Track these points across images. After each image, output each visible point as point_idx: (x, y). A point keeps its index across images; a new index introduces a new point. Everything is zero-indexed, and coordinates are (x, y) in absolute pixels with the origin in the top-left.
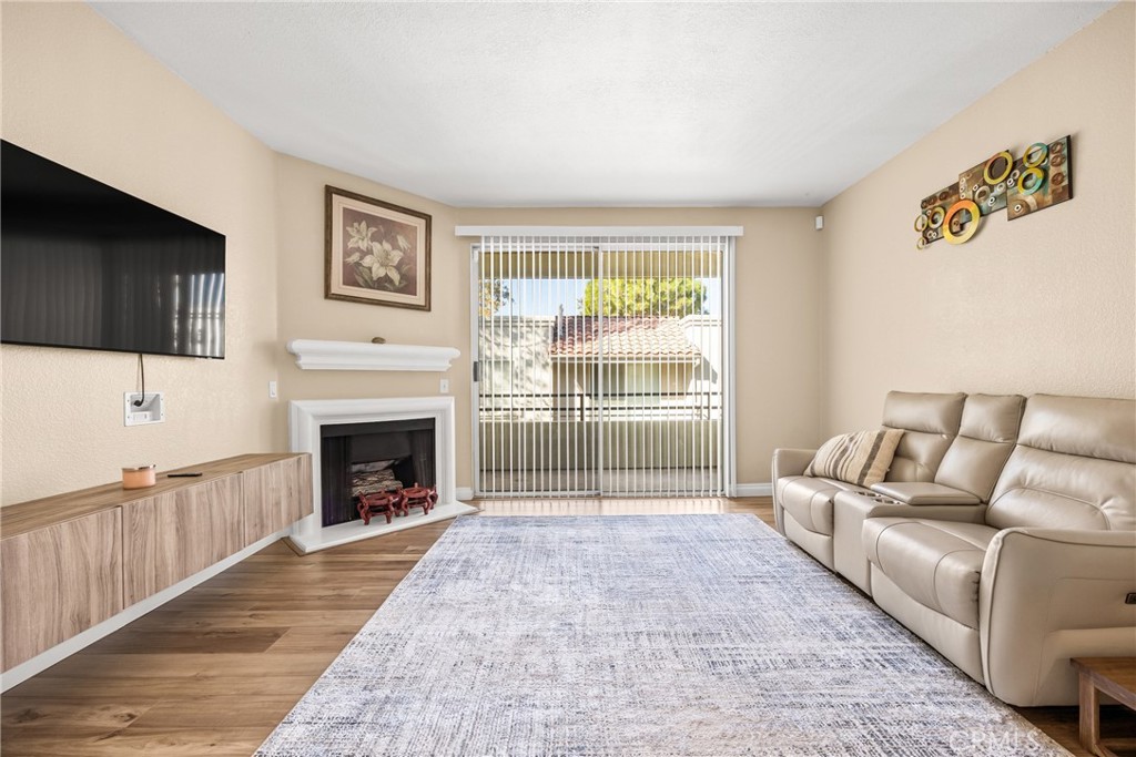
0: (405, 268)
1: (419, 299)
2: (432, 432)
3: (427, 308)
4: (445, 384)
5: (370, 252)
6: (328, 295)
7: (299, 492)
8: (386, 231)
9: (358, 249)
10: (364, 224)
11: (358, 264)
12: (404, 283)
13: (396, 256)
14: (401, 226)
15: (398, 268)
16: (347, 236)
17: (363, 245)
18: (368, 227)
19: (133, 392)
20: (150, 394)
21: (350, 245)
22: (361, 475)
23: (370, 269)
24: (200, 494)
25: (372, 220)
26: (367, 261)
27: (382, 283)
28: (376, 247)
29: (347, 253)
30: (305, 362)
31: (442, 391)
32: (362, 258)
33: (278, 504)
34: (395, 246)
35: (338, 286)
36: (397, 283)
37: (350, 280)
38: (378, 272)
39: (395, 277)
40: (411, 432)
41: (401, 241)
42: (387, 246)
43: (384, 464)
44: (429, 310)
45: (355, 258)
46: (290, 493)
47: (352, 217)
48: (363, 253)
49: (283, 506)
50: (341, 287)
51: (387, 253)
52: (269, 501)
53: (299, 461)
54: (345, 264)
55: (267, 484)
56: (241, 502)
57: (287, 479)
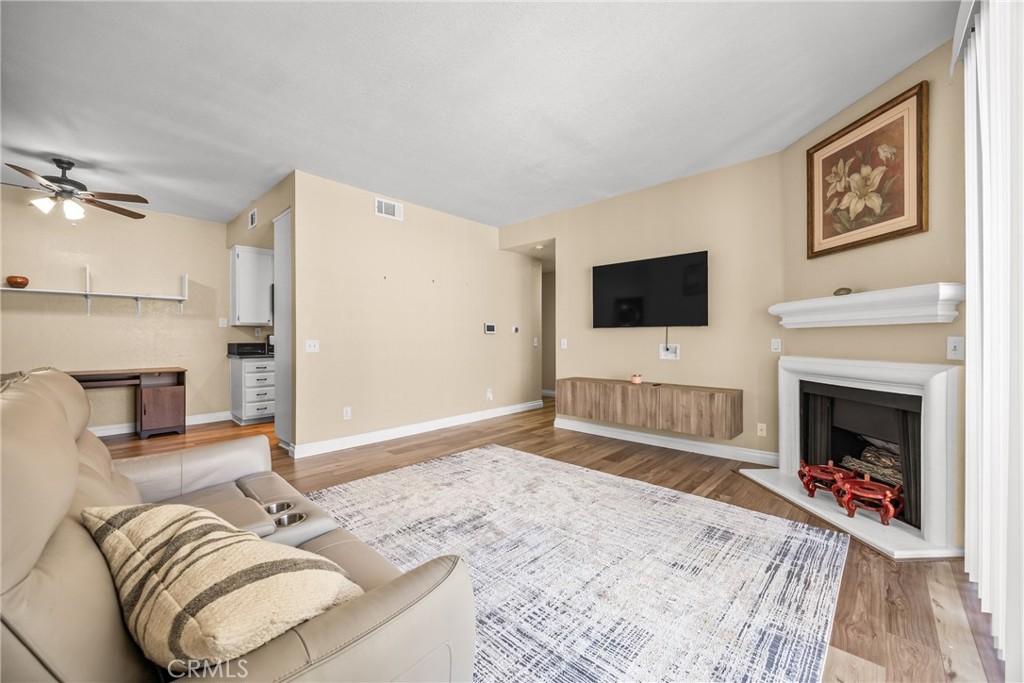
0: (888, 184)
1: (909, 219)
3: (917, 227)
4: (956, 346)
5: (848, 189)
6: (811, 255)
7: (711, 417)
8: (864, 152)
9: (837, 194)
10: (841, 162)
11: (837, 210)
12: (887, 206)
13: (877, 175)
14: (881, 132)
15: (879, 191)
16: (826, 185)
17: (840, 188)
18: (845, 163)
19: (664, 344)
20: (672, 345)
21: (829, 195)
23: (848, 209)
25: (845, 154)
26: (846, 201)
28: (854, 179)
29: (826, 204)
30: (787, 322)
32: (839, 202)
34: (875, 163)
35: (818, 243)
36: (878, 211)
37: (829, 232)
38: (857, 207)
39: (875, 203)
41: (884, 152)
42: (866, 170)
44: (926, 229)
45: (833, 206)
46: (700, 414)
47: (830, 163)
48: (840, 195)
49: (693, 420)
50: (821, 243)
51: (866, 179)
52: (679, 412)
53: (712, 396)
54: (825, 218)
55: (678, 400)
56: (657, 404)
57: (699, 404)
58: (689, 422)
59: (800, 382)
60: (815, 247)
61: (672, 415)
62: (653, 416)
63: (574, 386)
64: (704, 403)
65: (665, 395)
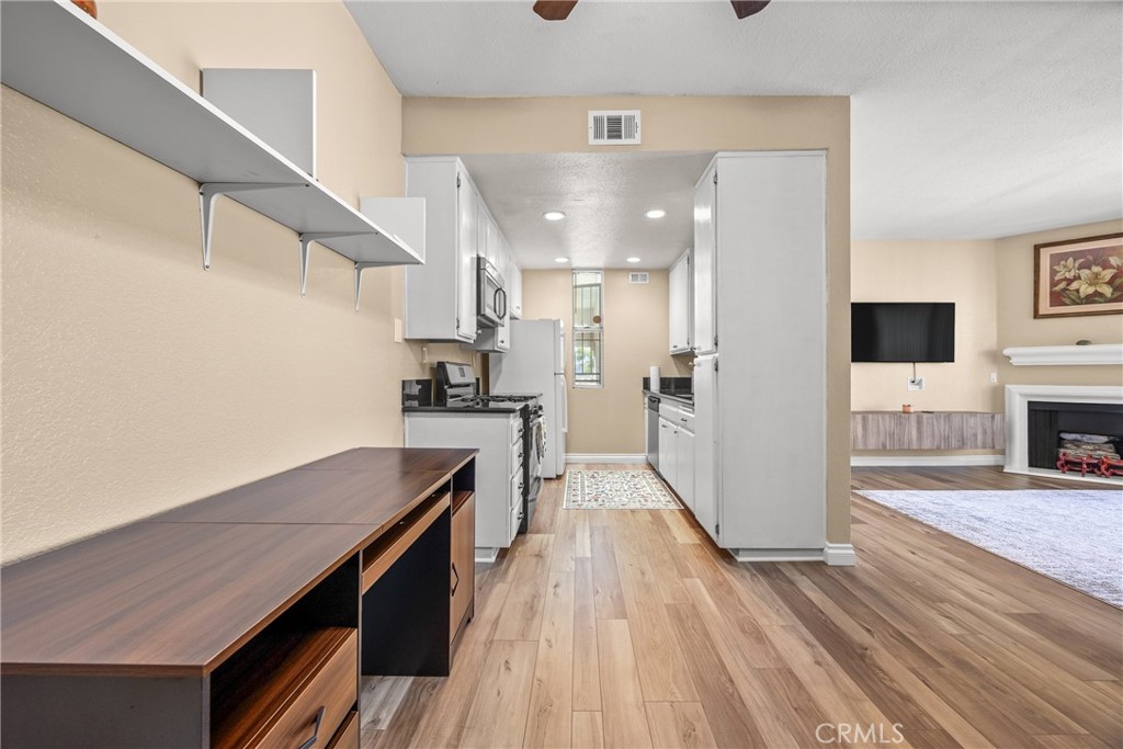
0: (1118, 281)
5: (1077, 278)
6: (1036, 315)
7: (993, 433)
8: (1094, 258)
9: (1066, 279)
10: (1070, 259)
11: (1065, 290)
12: (1117, 294)
13: (1108, 274)
14: (1114, 249)
15: (1110, 283)
16: (1053, 273)
17: (1070, 275)
18: (1074, 261)
19: (911, 378)
20: (918, 378)
21: (1057, 278)
22: (1075, 442)
23: (1077, 291)
25: (1078, 254)
26: (1075, 285)
27: (1092, 299)
28: (1085, 272)
29: (1053, 284)
30: (1014, 361)
32: (1069, 285)
33: (975, 435)
34: (1106, 266)
35: (1045, 307)
36: (1108, 295)
37: (1057, 302)
38: (1087, 291)
39: (1107, 290)
41: (1113, 261)
42: (1097, 269)
43: (1105, 438)
45: (1062, 286)
46: (985, 432)
47: (1059, 258)
48: (1070, 281)
49: (980, 437)
50: (1046, 310)
51: (1097, 274)
52: (968, 433)
53: (993, 417)
54: (1052, 293)
55: (967, 423)
56: (950, 427)
57: (983, 425)
58: (976, 439)
59: (1029, 402)
60: (1041, 312)
61: (962, 435)
62: (947, 439)
63: (865, 420)
64: (988, 424)
65: (956, 421)
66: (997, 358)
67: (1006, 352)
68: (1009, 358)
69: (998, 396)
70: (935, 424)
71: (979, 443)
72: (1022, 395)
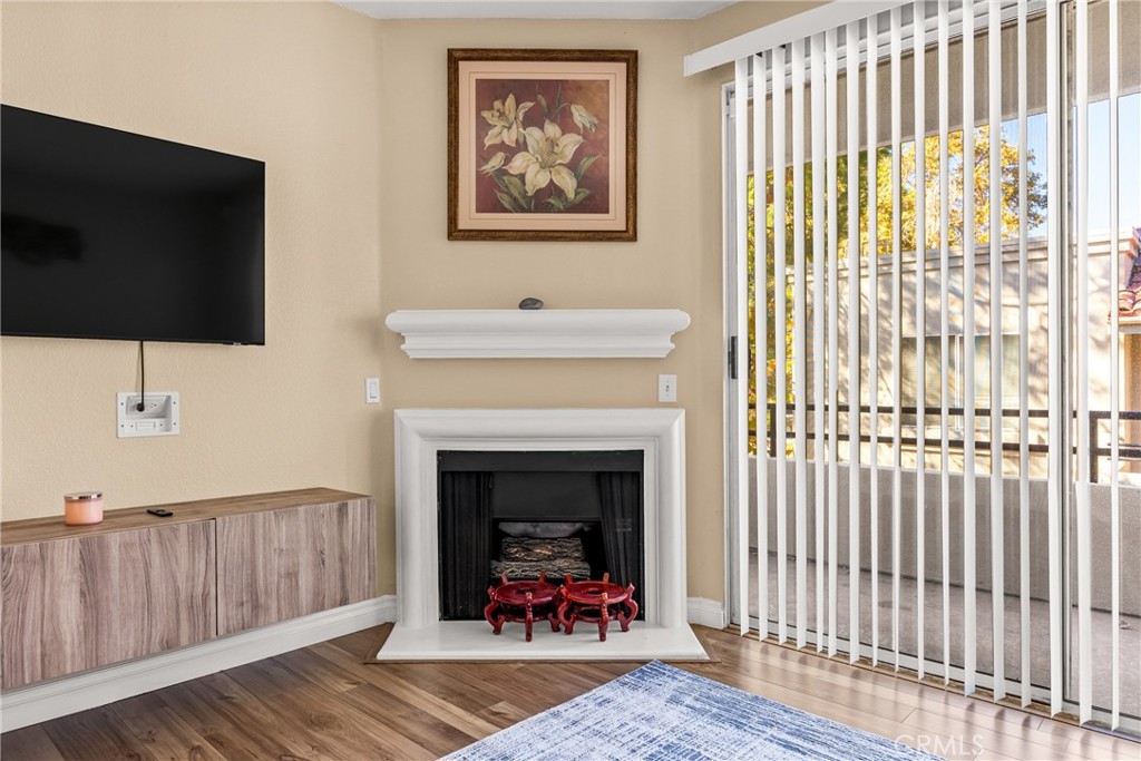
0: (586, 163)
1: (614, 219)
2: (637, 477)
3: (629, 234)
4: (668, 385)
5: (522, 146)
6: (454, 232)
7: (342, 559)
8: (548, 102)
9: (502, 146)
10: (511, 100)
11: (502, 172)
12: (585, 193)
13: (569, 145)
14: (578, 86)
15: (573, 166)
16: (483, 126)
17: (509, 138)
18: (518, 104)
21: (488, 142)
22: (525, 541)
23: (522, 177)
24: (126, 546)
25: (523, 89)
26: (518, 164)
27: (545, 200)
28: (533, 135)
29: (483, 155)
30: (413, 346)
31: (663, 398)
32: (507, 161)
33: (292, 575)
34: (567, 126)
35: (467, 216)
36: (571, 195)
37: (487, 203)
38: (537, 179)
39: (568, 183)
40: (599, 475)
41: (580, 115)
42: (552, 129)
43: (566, 528)
44: (634, 238)
45: (496, 161)
46: (320, 560)
47: (491, 92)
48: (510, 152)
49: (305, 580)
50: (469, 218)
51: (553, 143)
52: (271, 569)
53: (342, 510)
54: (480, 176)
55: (267, 540)
56: (213, 565)
57: (316, 537)
59: (440, 453)
60: (462, 225)
61: (253, 583)
62: (199, 606)
64: (328, 531)
66: (380, 339)
67: (394, 321)
68: (400, 338)
69: (381, 438)
70: (156, 560)
71: (305, 595)
72: (425, 436)
